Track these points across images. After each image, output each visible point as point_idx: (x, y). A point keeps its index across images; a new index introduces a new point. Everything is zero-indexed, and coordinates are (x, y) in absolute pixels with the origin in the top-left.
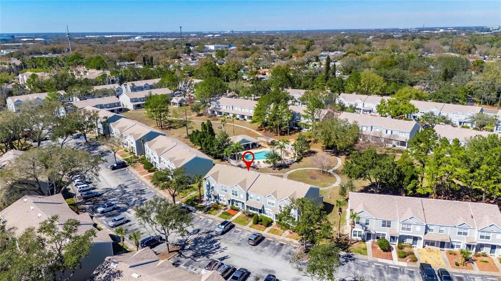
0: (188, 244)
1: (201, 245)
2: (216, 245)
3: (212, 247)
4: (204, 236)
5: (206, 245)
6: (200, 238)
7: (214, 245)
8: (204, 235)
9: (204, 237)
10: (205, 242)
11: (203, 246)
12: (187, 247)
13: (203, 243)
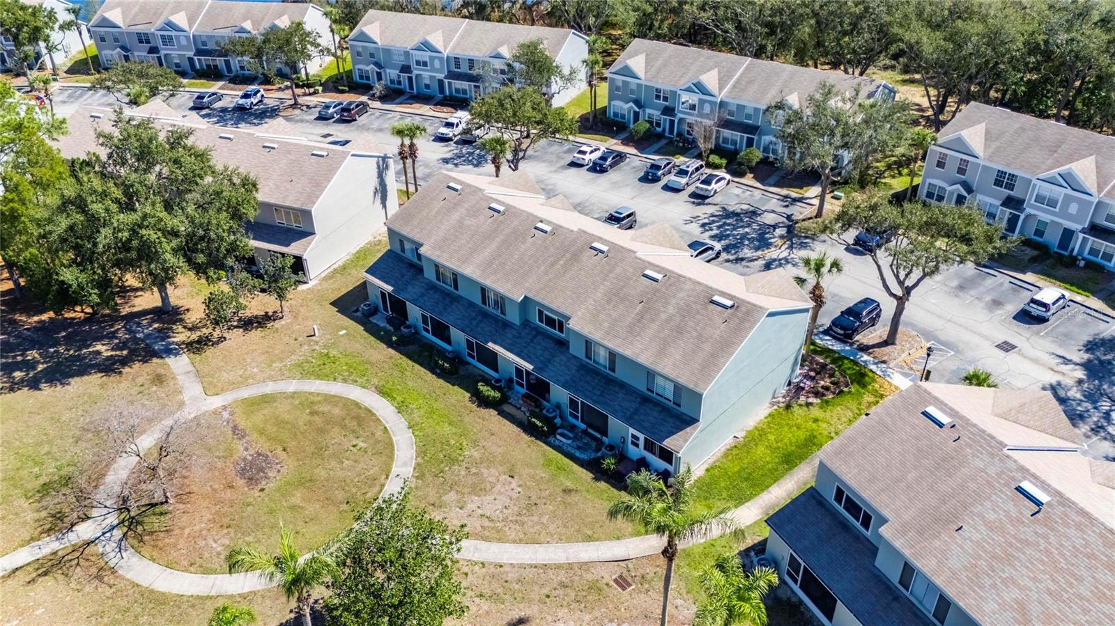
0: (782, 237)
1: (747, 233)
2: (712, 230)
3: (719, 227)
4: (747, 252)
5: (735, 232)
6: (757, 249)
7: (715, 232)
8: (749, 255)
9: (746, 250)
10: (741, 239)
11: (741, 231)
12: (779, 232)
13: (744, 236)
